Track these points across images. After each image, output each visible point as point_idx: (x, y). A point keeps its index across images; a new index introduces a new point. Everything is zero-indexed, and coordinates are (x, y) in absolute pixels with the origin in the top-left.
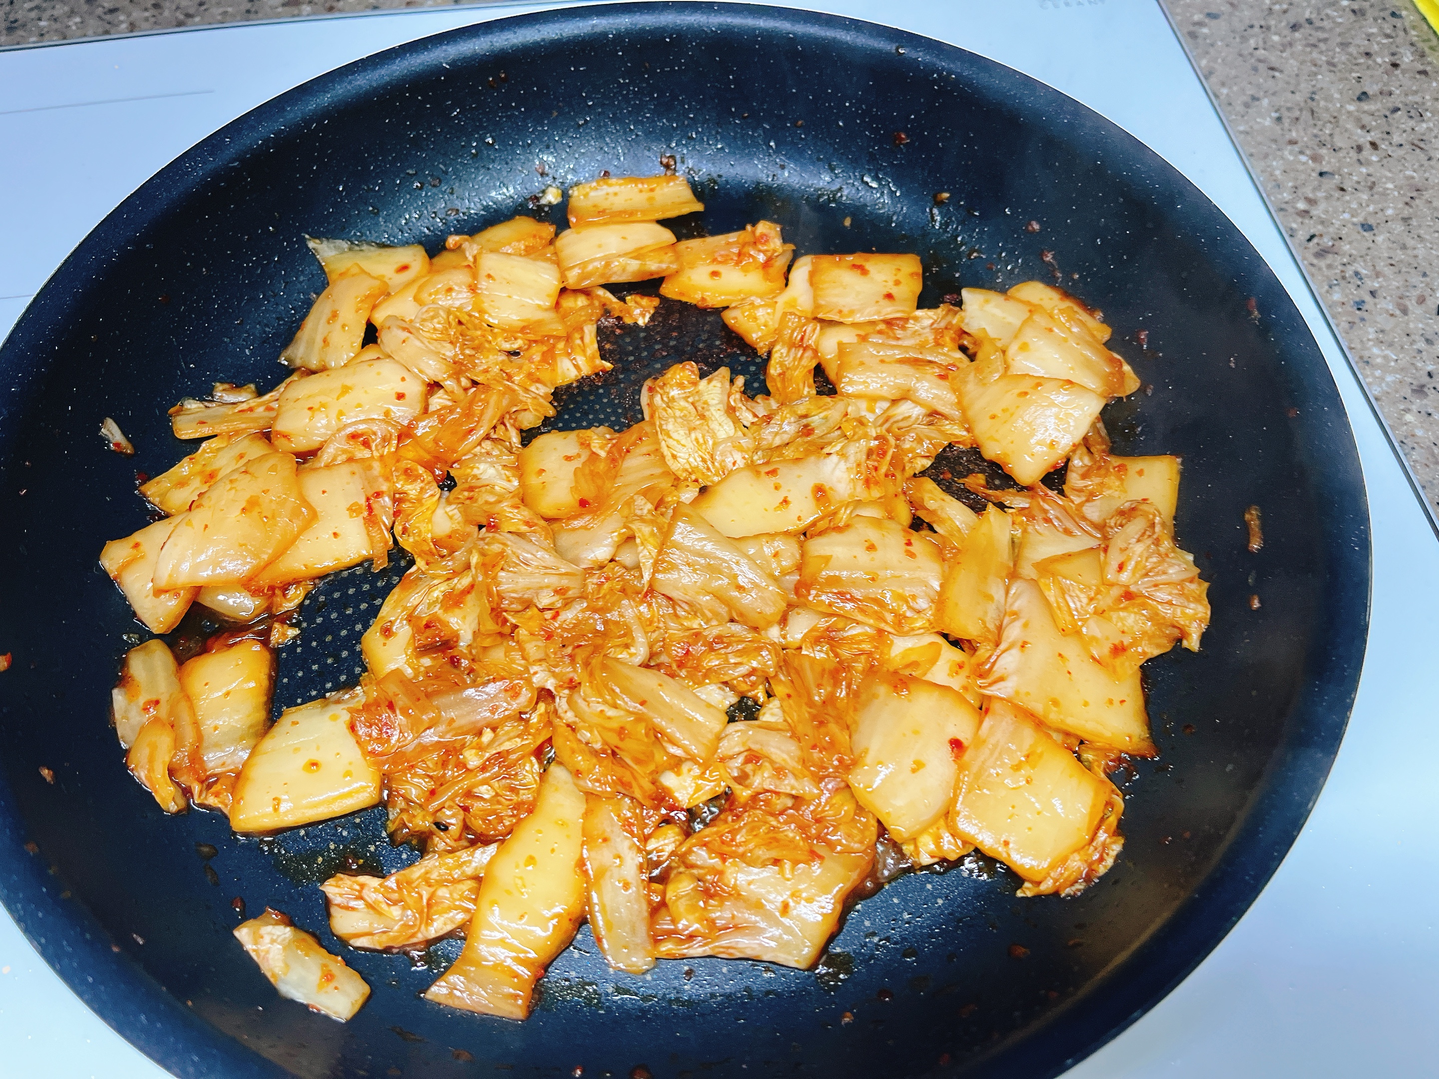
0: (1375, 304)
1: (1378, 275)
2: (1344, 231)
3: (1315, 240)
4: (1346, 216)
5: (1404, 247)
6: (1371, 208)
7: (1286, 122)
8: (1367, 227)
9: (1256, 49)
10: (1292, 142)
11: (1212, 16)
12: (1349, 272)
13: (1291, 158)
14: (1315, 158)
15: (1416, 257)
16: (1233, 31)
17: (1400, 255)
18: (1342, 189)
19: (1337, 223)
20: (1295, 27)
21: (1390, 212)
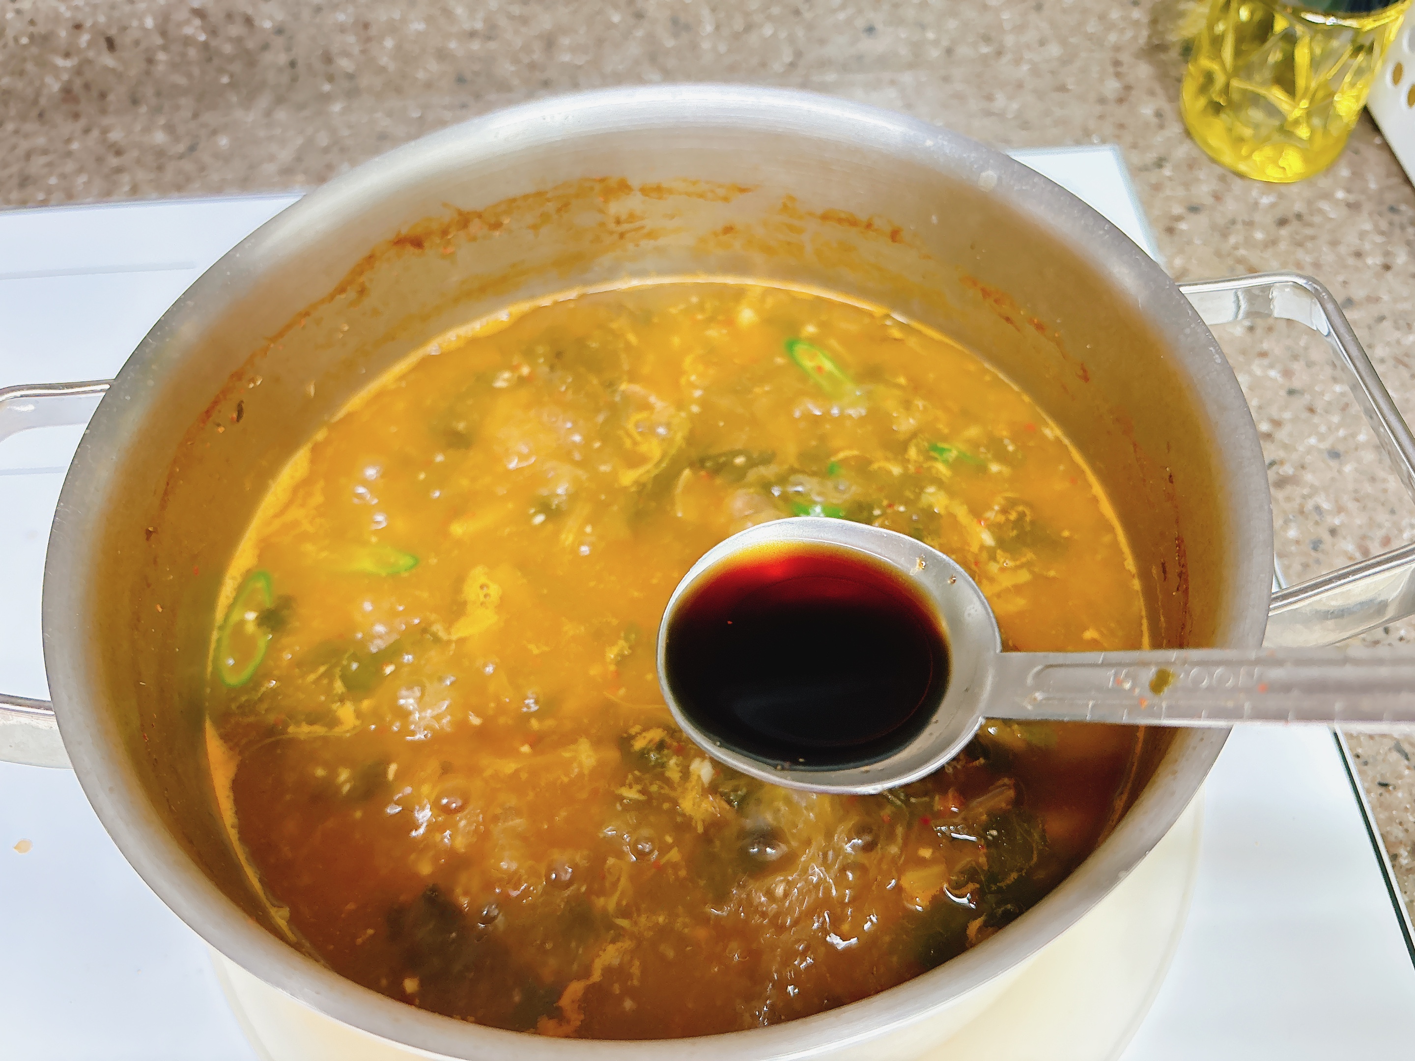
0: (1333, 545)
1: (1340, 509)
2: (1308, 459)
3: (1274, 468)
4: (1313, 441)
5: (1373, 479)
6: (1341, 433)
7: (1259, 332)
8: (1335, 454)
9: (1236, 248)
10: (1263, 354)
11: (1194, 209)
12: (1309, 505)
13: (1258, 372)
14: (1287, 373)
15: (1385, 491)
16: (1214, 227)
17: (1368, 488)
18: (1311, 410)
19: (1301, 449)
20: (1282, 222)
21: (1362, 437)
